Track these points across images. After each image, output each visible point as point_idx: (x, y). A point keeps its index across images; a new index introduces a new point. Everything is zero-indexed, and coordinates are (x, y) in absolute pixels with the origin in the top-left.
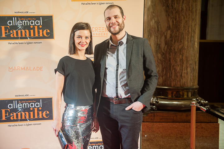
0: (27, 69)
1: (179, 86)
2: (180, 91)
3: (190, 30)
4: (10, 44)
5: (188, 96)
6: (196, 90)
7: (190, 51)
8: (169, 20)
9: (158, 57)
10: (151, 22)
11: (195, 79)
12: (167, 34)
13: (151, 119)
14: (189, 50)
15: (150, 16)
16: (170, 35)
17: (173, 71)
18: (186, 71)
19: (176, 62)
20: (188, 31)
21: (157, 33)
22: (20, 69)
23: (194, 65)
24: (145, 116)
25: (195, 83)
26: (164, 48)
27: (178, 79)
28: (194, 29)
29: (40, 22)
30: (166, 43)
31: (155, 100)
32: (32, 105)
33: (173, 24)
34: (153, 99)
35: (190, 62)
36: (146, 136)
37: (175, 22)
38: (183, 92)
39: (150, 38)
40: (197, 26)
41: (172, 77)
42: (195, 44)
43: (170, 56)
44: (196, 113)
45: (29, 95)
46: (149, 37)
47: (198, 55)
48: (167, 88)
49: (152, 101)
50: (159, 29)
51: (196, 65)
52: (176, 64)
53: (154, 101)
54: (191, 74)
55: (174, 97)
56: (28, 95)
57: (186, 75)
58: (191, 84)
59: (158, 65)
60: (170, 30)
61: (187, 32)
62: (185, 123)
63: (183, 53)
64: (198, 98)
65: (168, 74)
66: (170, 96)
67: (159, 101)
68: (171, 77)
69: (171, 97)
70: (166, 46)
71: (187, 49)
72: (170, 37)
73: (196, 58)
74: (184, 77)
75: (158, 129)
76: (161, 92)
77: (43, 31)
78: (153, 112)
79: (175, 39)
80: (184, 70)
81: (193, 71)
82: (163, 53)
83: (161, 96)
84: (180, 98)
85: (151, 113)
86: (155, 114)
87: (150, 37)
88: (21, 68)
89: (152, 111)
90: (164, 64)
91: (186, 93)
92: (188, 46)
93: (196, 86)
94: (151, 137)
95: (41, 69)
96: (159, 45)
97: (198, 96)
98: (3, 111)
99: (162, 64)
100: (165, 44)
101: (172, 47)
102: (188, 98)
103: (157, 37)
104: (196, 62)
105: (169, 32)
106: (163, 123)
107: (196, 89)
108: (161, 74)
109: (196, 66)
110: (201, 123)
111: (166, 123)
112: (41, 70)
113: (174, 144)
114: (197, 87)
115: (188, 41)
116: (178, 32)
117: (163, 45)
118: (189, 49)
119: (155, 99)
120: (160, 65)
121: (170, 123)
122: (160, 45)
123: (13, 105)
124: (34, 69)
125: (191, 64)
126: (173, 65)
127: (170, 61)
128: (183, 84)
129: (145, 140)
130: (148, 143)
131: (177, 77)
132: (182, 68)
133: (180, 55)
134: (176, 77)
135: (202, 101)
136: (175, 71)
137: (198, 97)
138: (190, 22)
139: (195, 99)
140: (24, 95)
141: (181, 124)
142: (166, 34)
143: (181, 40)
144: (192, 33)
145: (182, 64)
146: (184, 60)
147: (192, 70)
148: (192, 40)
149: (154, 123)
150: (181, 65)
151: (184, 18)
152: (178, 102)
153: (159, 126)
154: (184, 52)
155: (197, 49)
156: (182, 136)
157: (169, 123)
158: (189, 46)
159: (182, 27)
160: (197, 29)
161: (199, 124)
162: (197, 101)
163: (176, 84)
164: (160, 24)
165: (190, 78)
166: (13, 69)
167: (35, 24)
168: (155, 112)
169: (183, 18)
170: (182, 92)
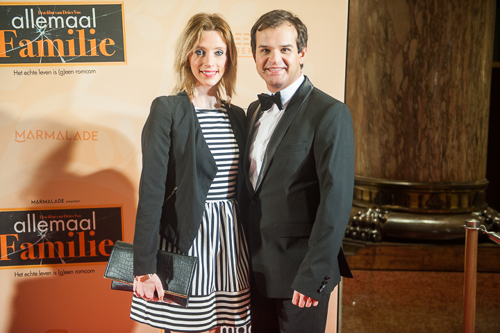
1: (439, 180)
2: (441, 193)
3: (468, 38)
4: (20, 73)
5: (460, 204)
6: (482, 191)
7: (466, 92)
8: (416, 12)
9: (385, 106)
10: (370, 19)
11: (479, 163)
12: (409, 47)
13: (367, 263)
14: (465, 89)
15: (366, 4)
16: (418, 51)
17: (424, 143)
18: (455, 143)
19: (432, 120)
20: (464, 41)
21: (383, 47)
23: (476, 128)
24: (352, 254)
25: (480, 172)
26: (402, 84)
27: (436, 163)
28: (478, 37)
29: (92, 21)
30: (406, 72)
31: (376, 215)
33: (425, 24)
34: (371, 213)
35: (467, 121)
36: (354, 303)
37: (429, 17)
38: (447, 196)
39: (366, 60)
40: (487, 29)
41: (421, 157)
42: (479, 74)
43: (416, 106)
44: (479, 247)
45: (65, 201)
46: (363, 56)
47: (486, 103)
48: (407, 184)
49: (370, 218)
50: (390, 37)
51: (481, 128)
52: (430, 124)
53: (375, 218)
54: (469, 151)
55: (425, 207)
56: (62, 201)
57: (456, 153)
58: (470, 174)
59: (384, 126)
60: (416, 37)
61: (460, 44)
62: (453, 274)
63: (449, 97)
64: (485, 211)
65: (412, 150)
66: (414, 206)
67: (386, 217)
68: (419, 156)
69: (416, 207)
70: (407, 78)
71: (460, 87)
72: (418, 57)
73: (482, 110)
74: (452, 158)
75: (384, 286)
76: (393, 196)
77: (98, 43)
78: (372, 246)
79: (428, 62)
80: (450, 141)
81: (474, 142)
82: (399, 98)
83: (392, 204)
84: (441, 211)
85: (368, 247)
86: (378, 249)
87: (365, 56)
89: (368, 243)
90: (401, 124)
91: (454, 199)
92: (462, 79)
93: (482, 180)
94: (366, 306)
95: (95, 138)
96: (388, 78)
97: (487, 205)
99: (395, 124)
100: (405, 75)
101: (421, 81)
102: (460, 211)
103: (384, 56)
104: (482, 118)
105: (414, 43)
106: (397, 273)
107: (481, 187)
108: (393, 150)
109: (483, 131)
110: (492, 274)
111: (404, 273)
113: (423, 325)
114: (485, 181)
115: (462, 65)
116: (437, 44)
117: (398, 77)
118: (465, 85)
119: (378, 212)
120: (392, 128)
121: (414, 274)
122: (390, 76)
125: (469, 125)
126: (423, 126)
127: (415, 117)
128: (447, 175)
129: (351, 314)
130: (359, 322)
131: (434, 156)
132: (447, 135)
133: (442, 101)
134: (430, 157)
135: (496, 219)
136: (427, 143)
137: (486, 209)
138: (470, 18)
139: (477, 214)
140: (53, 201)
141: (441, 274)
142: (405, 49)
143: (444, 63)
144: (474, 45)
145: (445, 124)
146: (452, 115)
147: (472, 139)
148: (473, 63)
149: (373, 272)
150: (443, 126)
151: (453, 8)
152: (436, 219)
153: (387, 280)
154: (451, 95)
155: (485, 86)
156: (444, 304)
157: (410, 273)
158: (464, 79)
159: (449, 29)
160: (486, 37)
161: (487, 275)
162: (484, 219)
163: (430, 174)
164: (391, 22)
165: (467, 162)
167: (78, 24)
168: (377, 244)
169: (450, 7)
170: (444, 195)
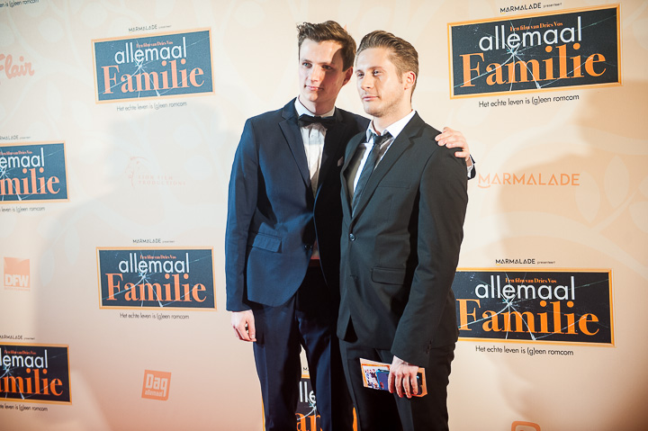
0: (532, 181)
22: (511, 181)
32: (545, 292)
45: (536, 262)
56: (533, 261)
88: (515, 177)
98: (463, 303)
112: (573, 184)
123: (490, 288)
124: (553, 182)
166: (491, 182)
